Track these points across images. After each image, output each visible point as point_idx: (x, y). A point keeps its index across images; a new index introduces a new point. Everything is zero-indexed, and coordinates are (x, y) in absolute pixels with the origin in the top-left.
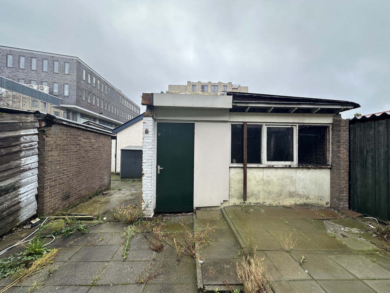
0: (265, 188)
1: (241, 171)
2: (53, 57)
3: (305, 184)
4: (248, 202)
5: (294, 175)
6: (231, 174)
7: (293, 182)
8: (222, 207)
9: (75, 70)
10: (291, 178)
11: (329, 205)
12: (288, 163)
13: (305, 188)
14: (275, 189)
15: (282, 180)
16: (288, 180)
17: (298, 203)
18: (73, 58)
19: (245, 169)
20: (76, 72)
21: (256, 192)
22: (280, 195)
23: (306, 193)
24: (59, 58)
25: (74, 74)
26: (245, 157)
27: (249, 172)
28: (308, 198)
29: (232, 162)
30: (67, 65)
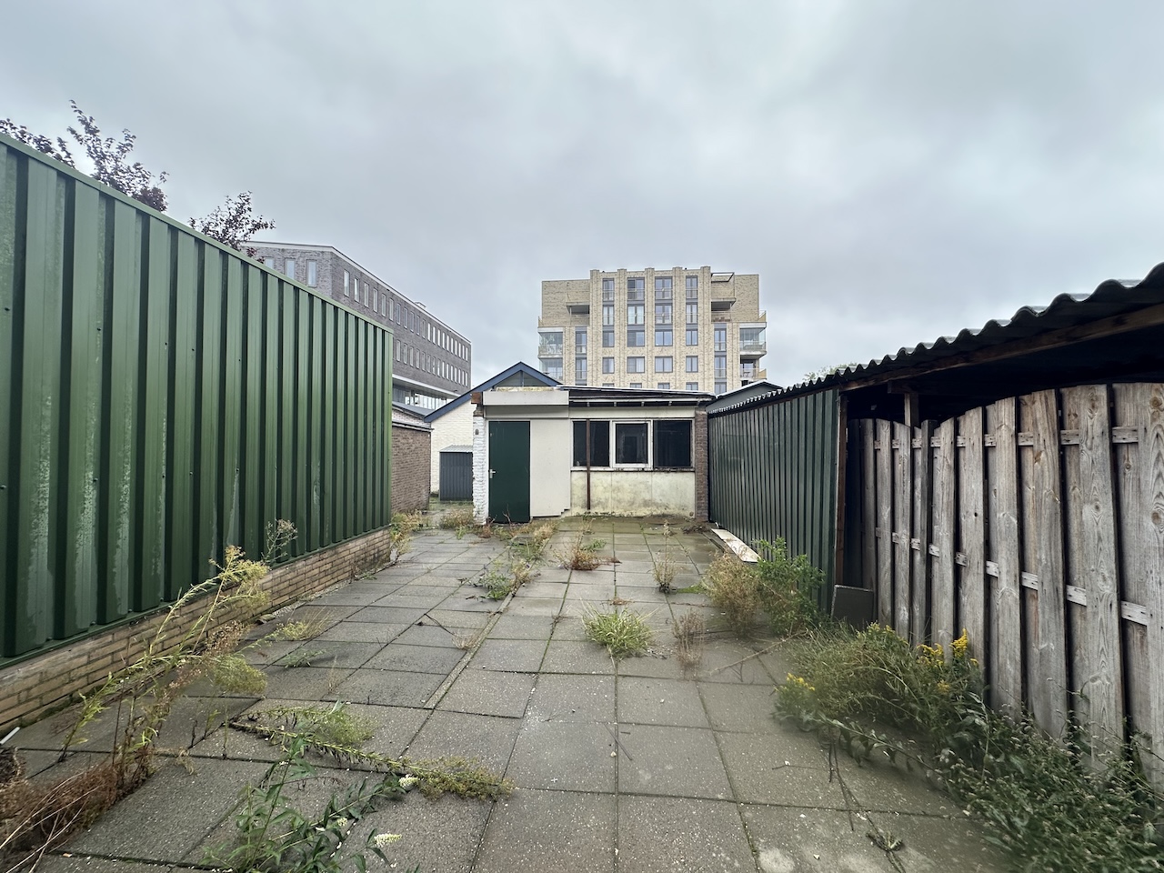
0: (614, 495)
1: (585, 475)
2: (283, 250)
3: (663, 490)
4: (593, 511)
5: (650, 480)
6: (573, 479)
7: (649, 488)
8: (563, 516)
9: (328, 274)
10: (645, 483)
11: (693, 517)
12: (641, 466)
13: (664, 496)
14: (627, 497)
15: (635, 485)
16: (642, 486)
17: (654, 513)
18: (325, 250)
19: (588, 472)
20: (330, 280)
21: (603, 500)
22: (633, 503)
23: (664, 501)
24: (295, 251)
25: (325, 284)
26: (588, 459)
27: (594, 477)
28: (666, 507)
29: (575, 465)
30: (312, 266)
